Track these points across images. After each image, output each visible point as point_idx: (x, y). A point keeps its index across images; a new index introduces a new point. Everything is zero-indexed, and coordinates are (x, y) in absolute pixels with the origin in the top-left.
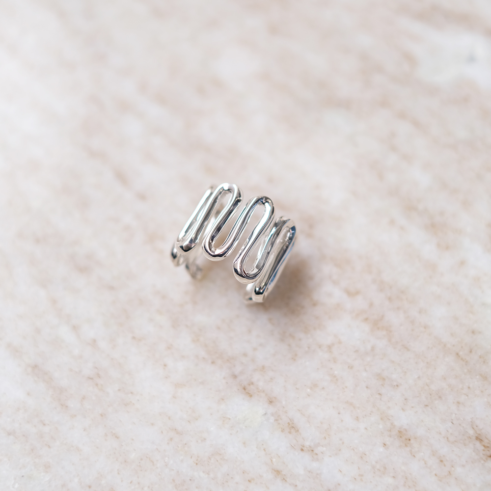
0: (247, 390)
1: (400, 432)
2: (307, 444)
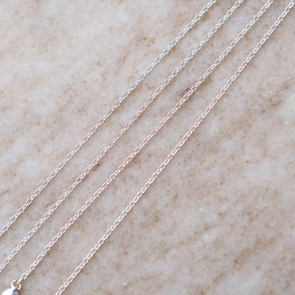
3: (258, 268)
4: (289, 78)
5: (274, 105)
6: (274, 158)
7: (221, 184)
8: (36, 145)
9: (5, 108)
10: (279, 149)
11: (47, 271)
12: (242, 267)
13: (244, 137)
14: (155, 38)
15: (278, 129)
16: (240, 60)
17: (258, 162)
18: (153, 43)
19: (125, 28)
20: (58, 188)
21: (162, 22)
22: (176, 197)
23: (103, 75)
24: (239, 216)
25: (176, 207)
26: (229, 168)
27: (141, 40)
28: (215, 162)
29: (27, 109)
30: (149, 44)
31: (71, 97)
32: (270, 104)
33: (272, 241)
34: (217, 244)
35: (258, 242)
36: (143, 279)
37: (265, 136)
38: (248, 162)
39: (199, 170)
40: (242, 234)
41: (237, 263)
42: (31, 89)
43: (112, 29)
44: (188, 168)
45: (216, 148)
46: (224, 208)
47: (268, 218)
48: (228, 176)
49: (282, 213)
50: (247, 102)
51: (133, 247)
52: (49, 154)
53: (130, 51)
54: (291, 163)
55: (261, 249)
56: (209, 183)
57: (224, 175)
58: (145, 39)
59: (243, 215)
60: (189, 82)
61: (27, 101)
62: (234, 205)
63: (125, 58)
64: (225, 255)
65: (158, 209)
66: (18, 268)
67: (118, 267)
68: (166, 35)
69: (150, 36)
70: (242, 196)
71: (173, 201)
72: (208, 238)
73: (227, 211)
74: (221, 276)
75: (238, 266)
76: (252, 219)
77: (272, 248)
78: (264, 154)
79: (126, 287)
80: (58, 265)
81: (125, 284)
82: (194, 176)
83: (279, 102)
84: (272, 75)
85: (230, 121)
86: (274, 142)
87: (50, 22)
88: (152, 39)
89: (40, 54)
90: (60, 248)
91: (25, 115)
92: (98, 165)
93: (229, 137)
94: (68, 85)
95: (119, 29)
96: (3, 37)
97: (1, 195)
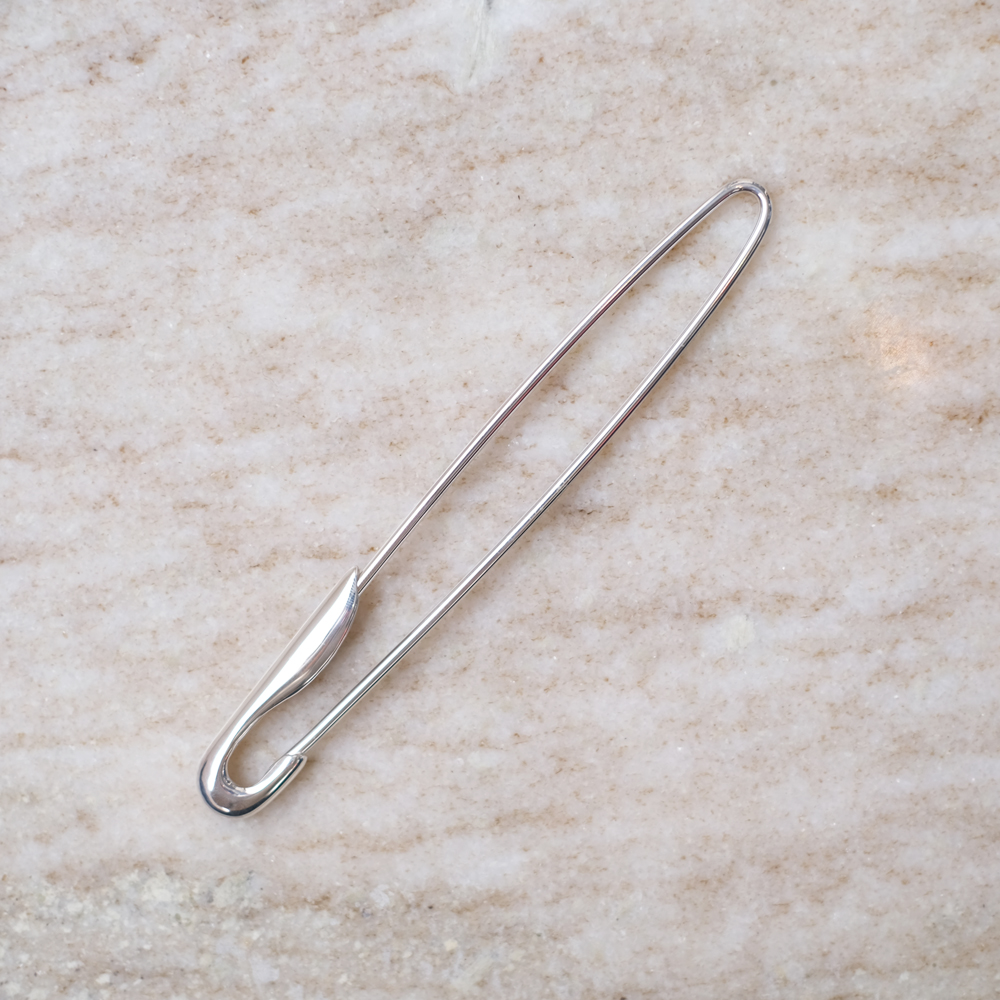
0: (705, 614)
1: (879, 492)
2: (815, 598)
3: (526, 850)
4: (750, 587)
5: (701, 616)
6: (651, 698)
7: (546, 690)
8: (292, 457)
9: (274, 368)
10: (667, 689)
11: (199, 669)
12: (502, 834)
13: (625, 638)
14: (580, 396)
15: (685, 657)
16: (692, 512)
17: (623, 690)
18: (573, 402)
20: (288, 548)
21: (607, 376)
22: (465, 669)
23: (463, 407)
24: (544, 753)
25: (454, 685)
26: (572, 673)
28: (556, 651)
29: (310, 390)
30: (565, 400)
31: (391, 414)
32: (696, 609)
33: (571, 821)
34: (486, 777)
35: (549, 810)
37: (658, 656)
38: (607, 680)
39: (525, 649)
40: (532, 785)
41: (498, 823)
42: (333, 361)
43: (520, 339)
44: (511, 635)
45: (571, 630)
46: (528, 729)
47: (586, 784)
48: (564, 683)
49: (612, 790)
50: (662, 585)
52: (304, 486)
54: (672, 721)
55: (547, 825)
56: (528, 678)
57: (558, 679)
59: (552, 756)
61: (316, 377)
62: (546, 733)
64: (487, 801)
66: (154, 637)
68: (600, 402)
69: (575, 388)
70: (566, 727)
71: (455, 673)
72: (479, 760)
73: (530, 737)
74: (463, 829)
75: (497, 829)
76: (561, 770)
77: (565, 832)
78: (639, 682)
80: (221, 668)
82: (511, 653)
83: (712, 616)
84: (728, 566)
85: (619, 600)
86: (666, 674)
87: (426, 266)
88: (574, 395)
89: (380, 310)
90: (240, 644)
91: (300, 399)
92: (372, 549)
93: (603, 624)
94: (398, 391)
95: (532, 346)
96: (335, 244)
97: (191, 506)
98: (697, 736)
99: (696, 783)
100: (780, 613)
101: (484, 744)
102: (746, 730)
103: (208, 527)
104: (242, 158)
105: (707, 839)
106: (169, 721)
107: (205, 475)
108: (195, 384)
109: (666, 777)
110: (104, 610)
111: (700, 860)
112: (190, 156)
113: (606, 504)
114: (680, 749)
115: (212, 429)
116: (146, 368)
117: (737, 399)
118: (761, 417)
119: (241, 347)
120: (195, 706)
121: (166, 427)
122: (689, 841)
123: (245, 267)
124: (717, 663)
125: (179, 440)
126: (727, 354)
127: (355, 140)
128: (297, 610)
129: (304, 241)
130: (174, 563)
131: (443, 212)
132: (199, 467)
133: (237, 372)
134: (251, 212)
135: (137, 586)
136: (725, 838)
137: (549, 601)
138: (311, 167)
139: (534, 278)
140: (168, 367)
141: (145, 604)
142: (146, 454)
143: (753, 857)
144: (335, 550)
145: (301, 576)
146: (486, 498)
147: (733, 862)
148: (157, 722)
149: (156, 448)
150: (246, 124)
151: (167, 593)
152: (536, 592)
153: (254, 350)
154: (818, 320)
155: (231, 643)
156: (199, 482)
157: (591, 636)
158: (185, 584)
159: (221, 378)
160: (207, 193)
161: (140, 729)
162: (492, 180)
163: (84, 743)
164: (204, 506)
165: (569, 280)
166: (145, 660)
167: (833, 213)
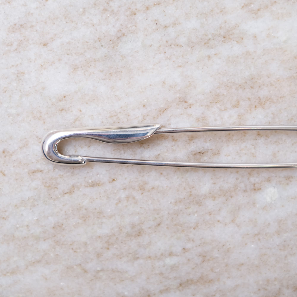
3: (194, 295)
5: (255, 190)
6: (238, 226)
7: (194, 229)
9: (62, 110)
10: (244, 222)
11: (48, 239)
12: (183, 290)
13: (224, 203)
14: (193, 105)
15: (250, 208)
16: (246, 147)
17: (226, 224)
18: (190, 107)
19: (174, 87)
20: (79, 184)
21: (203, 94)
22: (159, 225)
23: (144, 116)
24: (196, 255)
25: (156, 231)
26: (204, 220)
27: (182, 101)
28: (196, 212)
29: (79, 117)
30: (187, 107)
31: (114, 122)
32: (252, 187)
33: (211, 281)
34: (173, 268)
35: (201, 278)
36: (113, 271)
37: (239, 209)
38: (219, 221)
39: (183, 213)
40: (193, 269)
41: (181, 286)
42: (87, 103)
43: (165, 84)
44: (176, 208)
45: (201, 203)
46: (189, 246)
47: (215, 265)
48: (201, 225)
49: (226, 266)
51: (115, 246)
53: (171, 106)
54: (248, 234)
55: (201, 284)
56: (186, 225)
57: (198, 224)
58: (186, 102)
59: (200, 256)
60: (203, 148)
61: (81, 111)
62: (196, 246)
63: (165, 109)
64: (175, 277)
65: (143, 228)
66: (28, 228)
67: (99, 255)
68: (202, 106)
69: (190, 102)
70: (204, 243)
71: (155, 227)
72: (170, 261)
73: (189, 249)
74: (167, 290)
75: (181, 288)
76: (204, 261)
77: (209, 286)
78: (232, 220)
79: (98, 271)
80: (57, 237)
81: (99, 269)
82: (177, 215)
83: (259, 189)
85: (220, 188)
86: (243, 216)
87: (121, 58)
88: (190, 105)
89: (104, 79)
90: (64, 226)
91: (75, 121)
92: (114, 180)
93: (214, 198)
94: (116, 112)
95: (170, 86)
96: (82, 54)
97: (36, 172)
98: (259, 239)
99: (261, 259)
100: (288, 184)
101: (171, 254)
102: (279, 234)
103: (43, 179)
104: (37, 22)
105: (268, 281)
106: (39, 261)
107: (40, 158)
108: (30, 121)
109: (248, 258)
110: (5, 219)
111: (266, 290)
112: (15, 25)
113: (209, 148)
114: (252, 246)
115: (40, 139)
116: (9, 117)
117: (259, 97)
118: (270, 103)
119: (47, 103)
120: (49, 254)
121: (21, 140)
122: (261, 283)
123: (45, 69)
124: (264, 208)
125: (27, 145)
126: (252, 79)
127: (84, 9)
128: (86, 209)
129: (68, 54)
130: (32, 196)
131: (125, 35)
132: (37, 155)
133: (47, 113)
134: (44, 45)
135: (18, 208)
136: (276, 279)
137: (191, 192)
138: (67, 23)
139: (167, 57)
140: (18, 115)
141: (22, 215)
142: (14, 153)
143: (288, 286)
144: (98, 182)
145: (86, 195)
146: (159, 152)
147: (280, 289)
148: (34, 263)
149: (17, 149)
150: (37, 8)
151: (31, 209)
152: (185, 189)
153: (53, 103)
154: (289, 59)
155: (60, 226)
156: (38, 161)
157: (210, 204)
158: (37, 205)
159: (41, 117)
160: (24, 39)
161: (27, 266)
162: (144, 18)
163: (5, 275)
164: (41, 171)
165: (182, 56)
166: (25, 238)
167: (290, 13)
